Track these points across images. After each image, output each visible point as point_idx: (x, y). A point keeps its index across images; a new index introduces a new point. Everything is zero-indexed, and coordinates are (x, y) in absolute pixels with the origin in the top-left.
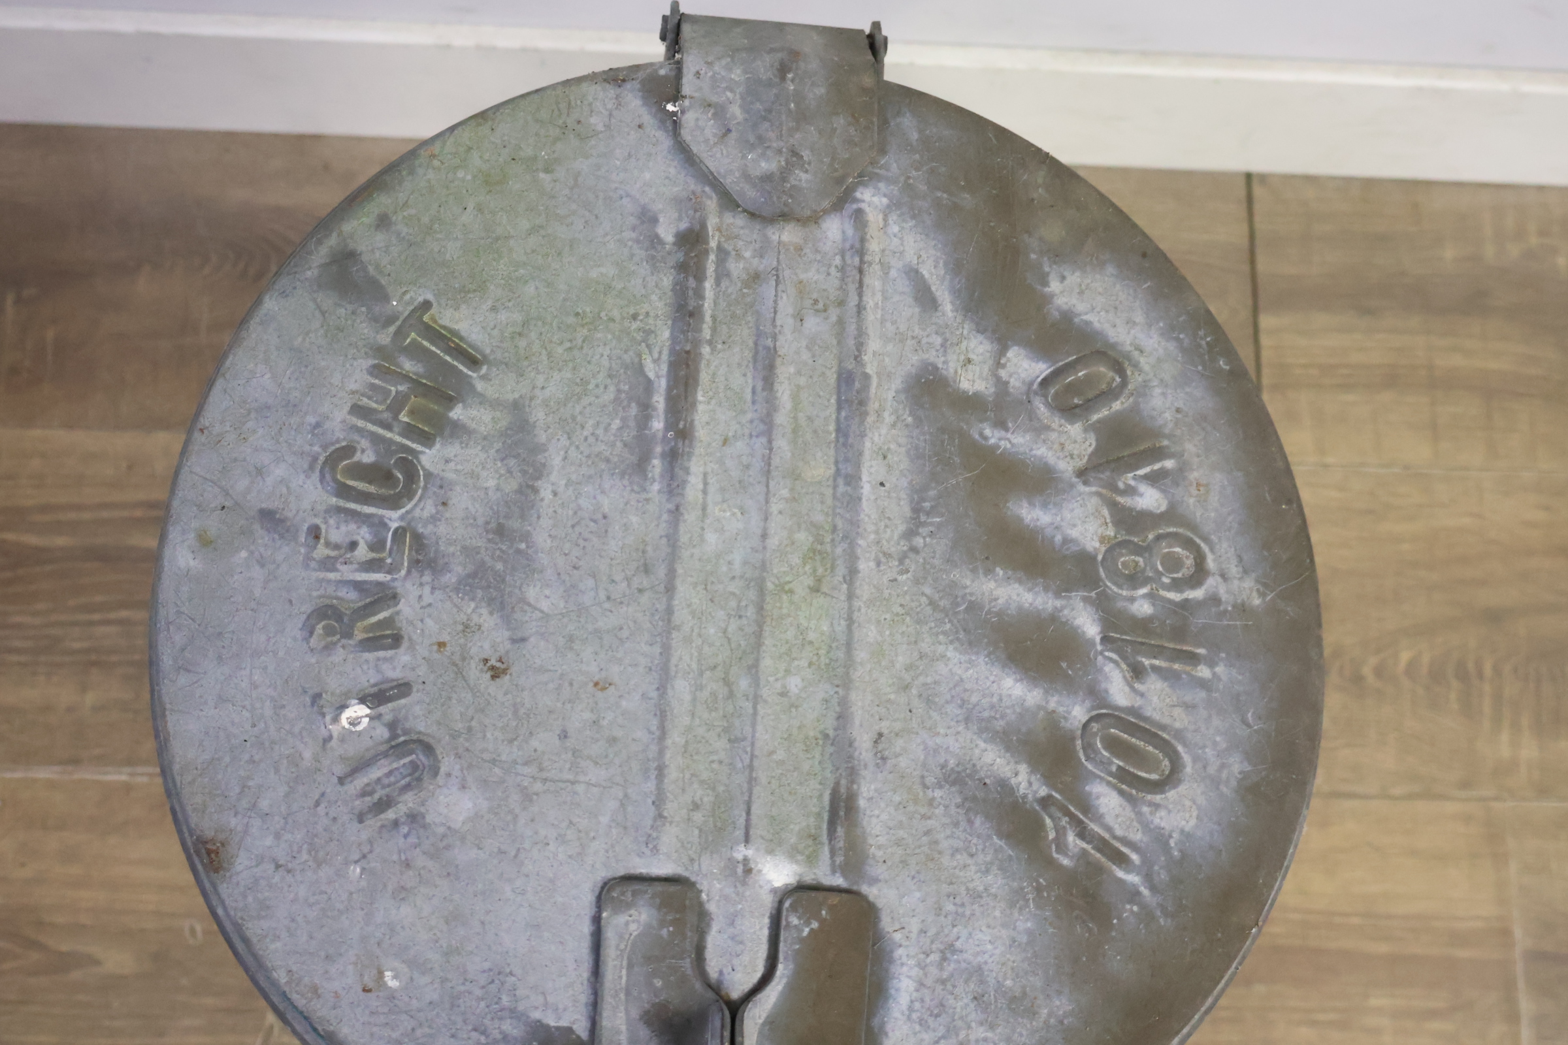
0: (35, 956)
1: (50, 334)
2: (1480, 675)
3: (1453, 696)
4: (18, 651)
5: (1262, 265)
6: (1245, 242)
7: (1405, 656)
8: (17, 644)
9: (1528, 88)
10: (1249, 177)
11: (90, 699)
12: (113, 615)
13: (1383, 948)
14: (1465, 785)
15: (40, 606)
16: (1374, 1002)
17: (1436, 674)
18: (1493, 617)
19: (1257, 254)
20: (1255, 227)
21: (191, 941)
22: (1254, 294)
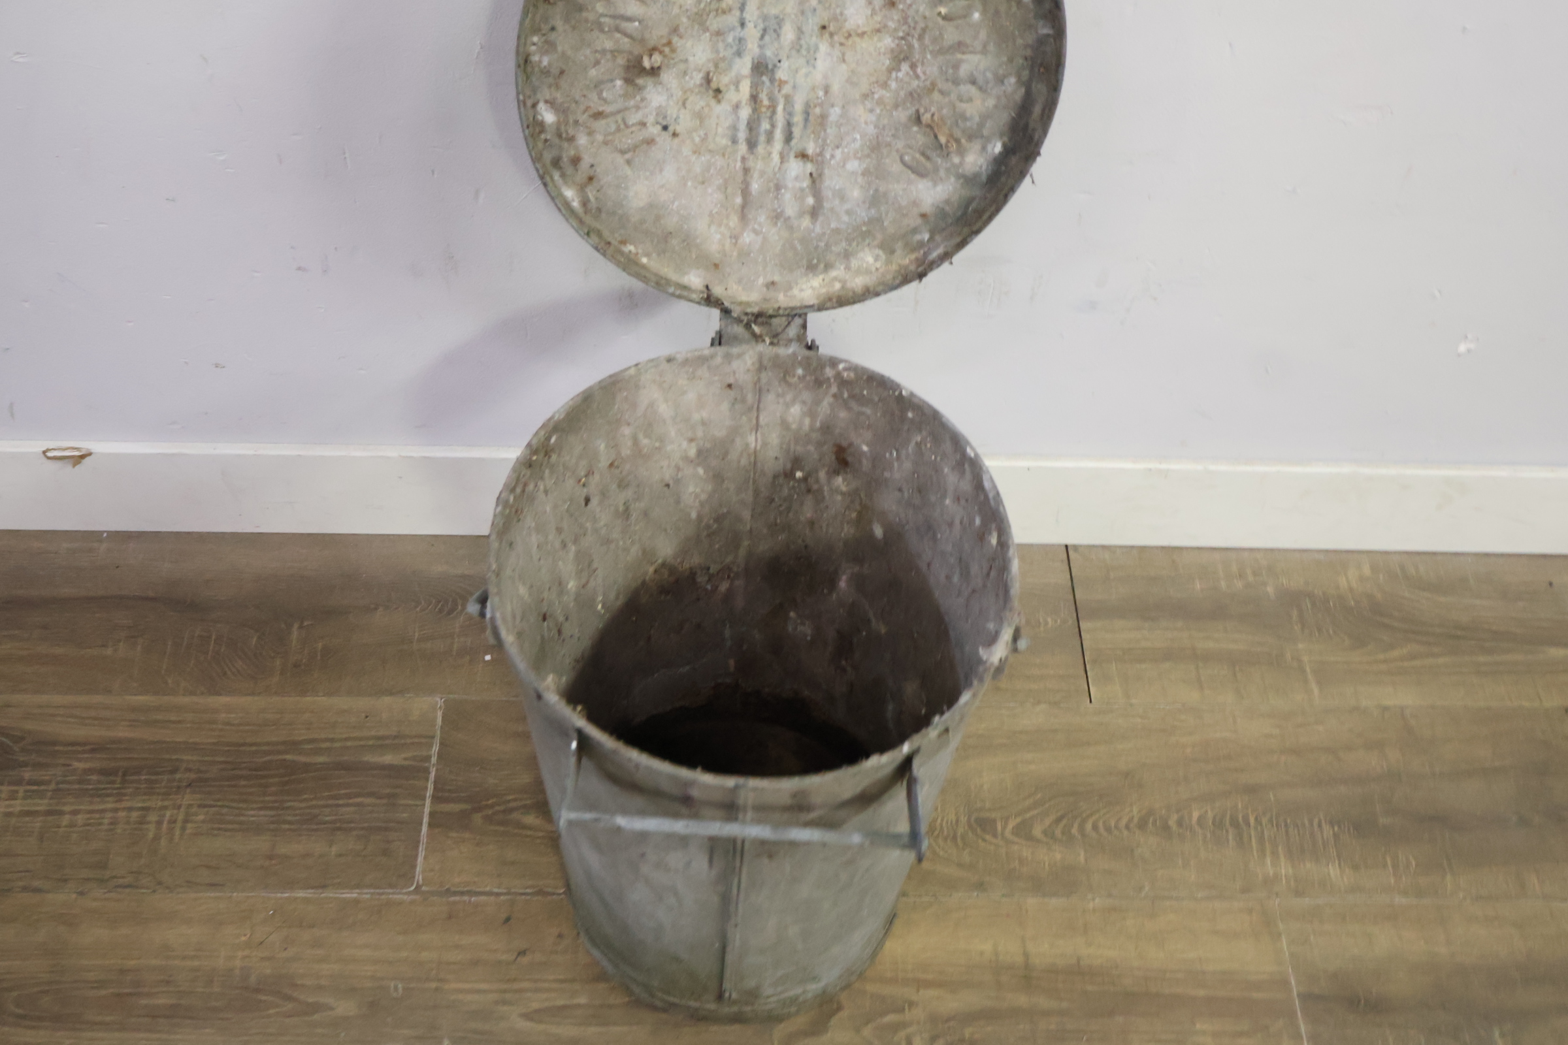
0: (290, 1006)
1: (320, 645)
2: (1248, 824)
3: (1231, 836)
4: (290, 823)
5: (1078, 596)
6: (1070, 583)
7: (1196, 814)
8: (290, 818)
9: (1212, 467)
10: (1066, 546)
11: (334, 850)
12: (351, 801)
13: (1201, 993)
14: (1245, 890)
15: (306, 797)
16: (1199, 1027)
17: (1218, 824)
18: (1251, 790)
19: (1075, 590)
20: (1073, 575)
21: (395, 995)
22: (1076, 611)
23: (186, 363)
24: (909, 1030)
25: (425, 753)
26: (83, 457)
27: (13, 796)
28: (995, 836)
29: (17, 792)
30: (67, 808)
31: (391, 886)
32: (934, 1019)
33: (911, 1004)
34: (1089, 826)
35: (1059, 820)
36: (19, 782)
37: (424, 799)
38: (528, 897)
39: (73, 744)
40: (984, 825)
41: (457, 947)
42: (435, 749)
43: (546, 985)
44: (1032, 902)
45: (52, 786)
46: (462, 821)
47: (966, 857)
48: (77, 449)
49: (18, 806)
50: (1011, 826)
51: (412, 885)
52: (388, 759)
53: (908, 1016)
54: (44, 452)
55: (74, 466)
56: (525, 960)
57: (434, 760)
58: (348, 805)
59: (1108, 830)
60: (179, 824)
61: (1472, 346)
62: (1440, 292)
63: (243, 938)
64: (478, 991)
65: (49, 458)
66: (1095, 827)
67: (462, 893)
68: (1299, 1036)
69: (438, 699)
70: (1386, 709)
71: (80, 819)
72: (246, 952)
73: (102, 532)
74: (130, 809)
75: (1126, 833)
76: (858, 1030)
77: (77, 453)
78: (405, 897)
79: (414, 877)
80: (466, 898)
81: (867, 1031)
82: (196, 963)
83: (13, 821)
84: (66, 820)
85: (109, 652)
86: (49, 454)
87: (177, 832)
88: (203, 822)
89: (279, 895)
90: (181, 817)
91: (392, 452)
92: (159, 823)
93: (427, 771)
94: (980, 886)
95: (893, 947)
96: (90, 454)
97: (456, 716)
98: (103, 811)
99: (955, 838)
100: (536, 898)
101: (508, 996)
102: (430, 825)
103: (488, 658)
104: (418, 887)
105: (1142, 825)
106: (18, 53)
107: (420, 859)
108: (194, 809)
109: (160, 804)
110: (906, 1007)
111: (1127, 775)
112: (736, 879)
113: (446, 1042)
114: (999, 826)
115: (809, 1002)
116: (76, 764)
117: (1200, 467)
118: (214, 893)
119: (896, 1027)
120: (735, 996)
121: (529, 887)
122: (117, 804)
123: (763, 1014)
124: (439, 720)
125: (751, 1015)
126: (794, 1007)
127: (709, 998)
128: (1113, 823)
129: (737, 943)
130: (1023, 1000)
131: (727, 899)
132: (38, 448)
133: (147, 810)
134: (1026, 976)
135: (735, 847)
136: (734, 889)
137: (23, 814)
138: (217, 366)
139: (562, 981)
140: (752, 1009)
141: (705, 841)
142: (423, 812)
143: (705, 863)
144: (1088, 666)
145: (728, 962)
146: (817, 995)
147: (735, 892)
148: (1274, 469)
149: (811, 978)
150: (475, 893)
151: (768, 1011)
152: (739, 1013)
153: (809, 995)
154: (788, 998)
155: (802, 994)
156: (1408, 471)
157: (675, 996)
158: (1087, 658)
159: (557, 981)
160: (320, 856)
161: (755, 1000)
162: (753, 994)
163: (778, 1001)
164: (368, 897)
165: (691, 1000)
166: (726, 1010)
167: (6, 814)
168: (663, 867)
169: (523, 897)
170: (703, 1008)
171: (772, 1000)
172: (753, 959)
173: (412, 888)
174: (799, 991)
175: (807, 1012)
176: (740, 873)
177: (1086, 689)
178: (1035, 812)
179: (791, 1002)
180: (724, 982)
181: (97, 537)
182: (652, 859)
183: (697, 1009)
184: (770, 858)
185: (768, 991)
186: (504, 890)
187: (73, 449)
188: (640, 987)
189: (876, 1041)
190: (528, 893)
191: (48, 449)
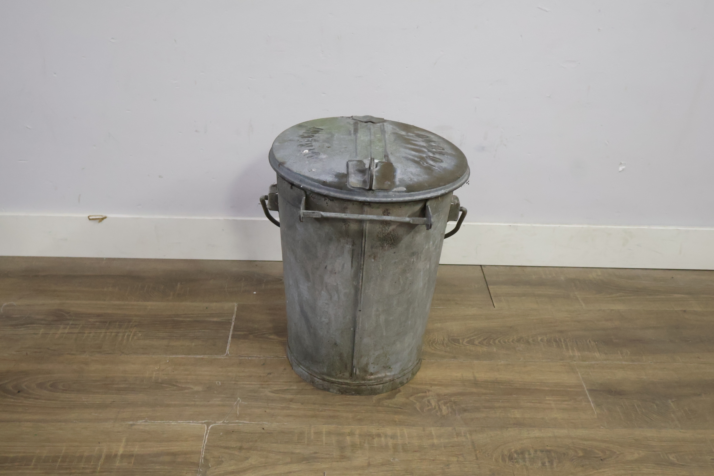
0: (175, 388)
1: (188, 289)
2: (561, 341)
3: (554, 345)
4: (176, 337)
5: (487, 279)
6: (483, 276)
7: (540, 338)
8: (176, 335)
9: (534, 225)
10: (481, 266)
11: (193, 344)
12: (200, 331)
13: (547, 389)
14: (562, 360)
15: (182, 329)
16: (547, 398)
17: (549, 341)
18: (561, 332)
19: (486, 277)
20: (484, 273)
21: (218, 385)
22: (486, 283)
23: (149, 175)
24: (428, 398)
25: (230, 318)
26: (103, 219)
27: (65, 328)
28: (459, 343)
30: (86, 332)
31: (216, 354)
32: (438, 395)
33: (429, 391)
34: (497, 341)
35: (485, 340)
36: (68, 324)
37: (230, 330)
38: (272, 358)
39: (90, 314)
40: (455, 341)
41: (243, 372)
42: (234, 316)
43: (279, 383)
44: (476, 362)
45: (81, 326)
46: (245, 337)
47: (448, 349)
48: (102, 216)
49: (66, 331)
50: (466, 340)
51: (225, 354)
52: (215, 319)
53: (427, 394)
54: (89, 217)
55: (99, 222)
56: (271, 376)
57: (233, 320)
59: (505, 342)
60: (131, 337)
61: (624, 167)
63: (156, 368)
64: (252, 384)
65: (90, 219)
66: (499, 341)
67: (245, 357)
68: (589, 401)
69: (235, 304)
70: (612, 310)
71: (91, 335)
72: (157, 373)
73: (104, 258)
74: (112, 332)
75: (512, 343)
76: (408, 398)
77: (101, 217)
78: (222, 357)
79: (226, 352)
80: (247, 358)
81: (412, 399)
82: (137, 375)
83: (64, 335)
84: (86, 335)
85: (105, 289)
86: (90, 218)
87: (130, 339)
88: (141, 336)
89: (171, 356)
90: (132, 335)
91: (221, 218)
92: (124, 336)
93: (231, 323)
94: (454, 357)
95: (421, 375)
96: (105, 218)
97: (241, 308)
98: (101, 333)
99: (443, 344)
100: (275, 358)
101: (264, 386)
102: (232, 338)
103: (255, 293)
104: (227, 354)
105: (519, 341)
106: (113, 38)
107: (228, 347)
108: (138, 332)
109: (123, 331)
110: (427, 391)
111: (511, 327)
112: (361, 275)
113: (239, 399)
114: (461, 341)
115: (388, 384)
116: (90, 320)
117: (529, 225)
118: (145, 356)
119: (423, 397)
120: (358, 372)
121: (272, 355)
122: (107, 331)
123: (369, 387)
124: (236, 309)
125: (364, 387)
126: (381, 385)
127: (347, 374)
128: (506, 341)
129: (360, 325)
130: (474, 390)
131: (357, 290)
132: (87, 215)
133: (118, 333)
134: (476, 383)
135: (362, 250)
136: (361, 281)
137: (68, 333)
138: (160, 177)
139: (286, 382)
140: (364, 383)
141: (350, 246)
142: (229, 334)
143: (349, 264)
144: (492, 298)
145: (356, 342)
146: (390, 381)
147: (361, 284)
148: (558, 226)
149: (388, 367)
150: (250, 357)
151: (371, 385)
152: (359, 386)
153: (388, 379)
154: (379, 378)
155: (385, 377)
156: (609, 227)
157: (333, 377)
158: (492, 296)
159: (284, 382)
160: (188, 346)
161: (366, 376)
162: (365, 370)
163: (375, 379)
164: (207, 357)
165: (339, 378)
166: (354, 383)
167: (62, 333)
168: (333, 272)
169: (270, 358)
170: (344, 383)
171: (372, 377)
172: (366, 340)
173: (225, 355)
174: (383, 375)
175: (387, 392)
176: (363, 269)
177: (492, 304)
178: (475, 337)
179: (380, 381)
180: (354, 359)
181: (102, 259)
182: (329, 268)
183: (342, 384)
184: (374, 258)
185: (371, 369)
186: (262, 356)
187: (100, 216)
188: (319, 377)
189: (415, 401)
190: (272, 357)
191: (90, 216)
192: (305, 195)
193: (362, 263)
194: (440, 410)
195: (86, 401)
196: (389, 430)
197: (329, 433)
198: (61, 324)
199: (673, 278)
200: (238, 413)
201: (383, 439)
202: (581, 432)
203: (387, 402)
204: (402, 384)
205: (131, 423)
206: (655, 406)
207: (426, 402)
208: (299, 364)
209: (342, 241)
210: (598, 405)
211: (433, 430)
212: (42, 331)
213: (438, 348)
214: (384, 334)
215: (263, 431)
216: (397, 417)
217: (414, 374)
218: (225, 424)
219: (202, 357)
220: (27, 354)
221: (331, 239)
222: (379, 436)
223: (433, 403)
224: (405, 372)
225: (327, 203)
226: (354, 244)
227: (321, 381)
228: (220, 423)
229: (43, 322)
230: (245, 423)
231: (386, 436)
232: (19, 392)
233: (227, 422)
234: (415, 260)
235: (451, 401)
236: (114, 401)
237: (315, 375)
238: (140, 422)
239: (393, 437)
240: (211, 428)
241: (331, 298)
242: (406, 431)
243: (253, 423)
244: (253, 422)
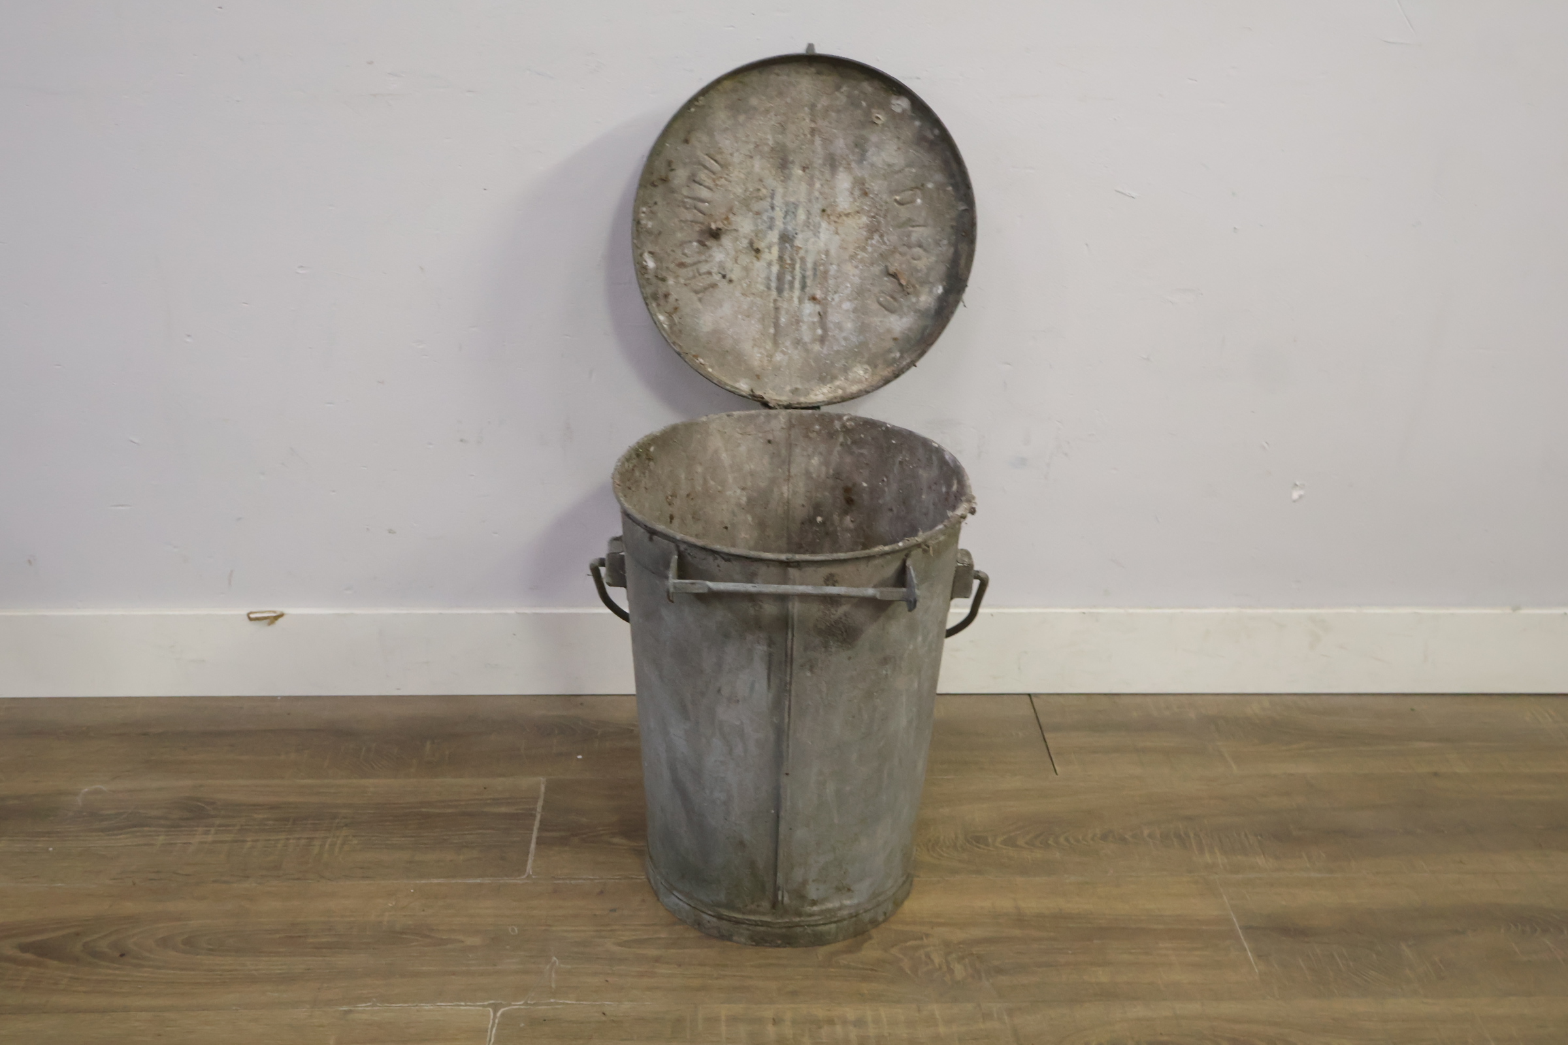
0: (428, 940)
1: (447, 752)
2: (1189, 837)
3: (1176, 844)
4: (426, 844)
5: (1041, 720)
6: (1033, 714)
7: (1146, 832)
8: (426, 842)
9: (1131, 611)
10: (1029, 695)
11: (461, 857)
12: (474, 832)
13: (1161, 927)
14: (1190, 871)
15: (437, 830)
16: (1161, 945)
17: (1165, 837)
18: (1189, 819)
19: (1039, 718)
20: (1036, 708)
21: (512, 933)
22: (1041, 728)
23: (368, 529)
24: (927, 950)
25: (532, 807)
26: (276, 618)
27: (207, 833)
28: (987, 845)
29: (209, 831)
30: (249, 839)
31: (507, 876)
32: (947, 944)
33: (927, 935)
34: (1062, 840)
35: (1037, 837)
36: (212, 826)
37: (532, 830)
38: (618, 881)
39: (254, 805)
40: (979, 840)
41: (561, 907)
42: (540, 803)
43: (633, 927)
44: (1020, 879)
45: (237, 828)
46: (563, 842)
47: (965, 855)
48: (275, 612)
49: (210, 838)
50: (999, 840)
51: (524, 874)
52: (503, 809)
53: (925, 941)
54: (248, 615)
55: (270, 624)
56: (616, 914)
57: (539, 809)
58: (471, 834)
59: (1077, 841)
60: (338, 846)
61: (1302, 492)
62: (1267, 443)
63: (390, 905)
64: (579, 931)
65: (251, 619)
66: (1067, 840)
67: (564, 879)
68: (1243, 950)
69: (542, 779)
70: (1291, 775)
71: (259, 845)
72: (392, 913)
73: (277, 697)
74: (299, 839)
75: (1091, 842)
76: (886, 950)
77: (273, 615)
78: (519, 881)
79: (525, 871)
80: (568, 882)
81: (895, 951)
82: (352, 919)
83: (206, 846)
84: (249, 844)
85: (283, 757)
86: (252, 616)
87: (337, 850)
88: (358, 844)
89: (418, 882)
90: (339, 842)
92: (323, 845)
93: (534, 816)
94: (978, 872)
95: (911, 906)
96: (281, 615)
97: (555, 787)
98: (279, 840)
99: (955, 846)
100: (622, 881)
101: (603, 934)
102: (537, 843)
103: (580, 757)
104: (528, 876)
105: (1104, 837)
107: (530, 862)
108: (350, 838)
109: (322, 835)
110: (924, 937)
111: (1089, 812)
112: (787, 703)
113: (555, 958)
114: (990, 840)
115: (845, 923)
116: (256, 816)
117: (1122, 611)
118: (367, 882)
119: (917, 948)
120: (786, 900)
121: (618, 875)
122: (289, 837)
123: (809, 930)
124: (543, 789)
125: (799, 930)
126: (833, 926)
127: (766, 904)
128: (1080, 838)
129: (789, 803)
130: (1017, 932)
131: (781, 734)
132: (245, 612)
133: (311, 839)
134: (1020, 920)
135: (786, 656)
136: (786, 715)
137: (214, 842)
138: (390, 531)
139: (645, 925)
140: (800, 921)
141: (765, 648)
142: (531, 837)
143: (764, 682)
144: (1053, 756)
145: (781, 837)
146: (851, 916)
147: (786, 720)
148: (1178, 611)
149: (846, 889)
150: (575, 879)
151: (813, 926)
152: (790, 927)
153: (845, 913)
154: (829, 910)
155: (840, 909)
156: (1281, 611)
157: (739, 910)
158: (1051, 752)
159: (642, 925)
160: (451, 861)
161: (803, 907)
162: (800, 895)
163: (822, 912)
164: (490, 881)
165: (751, 912)
166: (779, 921)
167: (201, 843)
168: (733, 700)
169: (613, 881)
170: (761, 921)
171: (815, 908)
172: (800, 833)
173: (524, 877)
174: (837, 904)
175: (844, 939)
176: (790, 691)
177: (1052, 767)
178: (1018, 832)
179: (830, 916)
180: (778, 874)
181: (273, 699)
182: (726, 691)
183: (756, 924)
184: (811, 670)
185: (813, 892)
186: (597, 877)
187: (270, 611)
188: (710, 912)
189: (901, 956)
190: (616, 879)
191: (251, 613)
192: (676, 553)
193: (788, 679)
194: (951, 971)
195: (256, 970)
196: (850, 1012)
197: (733, 1020)
198: (198, 826)
199: (1412, 710)
200: (553, 985)
201: (839, 1029)
202: (1228, 1008)
203: (845, 959)
204: (875, 923)
205: (345, 1008)
206: (1374, 956)
207: (923, 957)
208: (671, 889)
209: (750, 637)
210: (1260, 956)
211: (936, 1009)
212: (161, 839)
213: (945, 855)
214: (836, 821)
215: (604, 1018)
216: (865, 987)
217: (898, 904)
218: (529, 1007)
219: (479, 881)
220: (134, 884)
221: (727, 636)
222: (831, 1022)
223: (937, 959)
224: (881, 898)
225: (718, 566)
226: (771, 643)
227: (714, 920)
228: (518, 1004)
229: (162, 822)
230: (568, 1004)
231: (845, 1022)
232: (122, 955)
233: (532, 1003)
234: (889, 673)
235: (972, 954)
236: (309, 969)
237: (703, 909)
238: (362, 1006)
239: (860, 1023)
240: (502, 1015)
241: (730, 752)
242: (884, 1012)
243: (585, 1003)
244: (585, 1001)
